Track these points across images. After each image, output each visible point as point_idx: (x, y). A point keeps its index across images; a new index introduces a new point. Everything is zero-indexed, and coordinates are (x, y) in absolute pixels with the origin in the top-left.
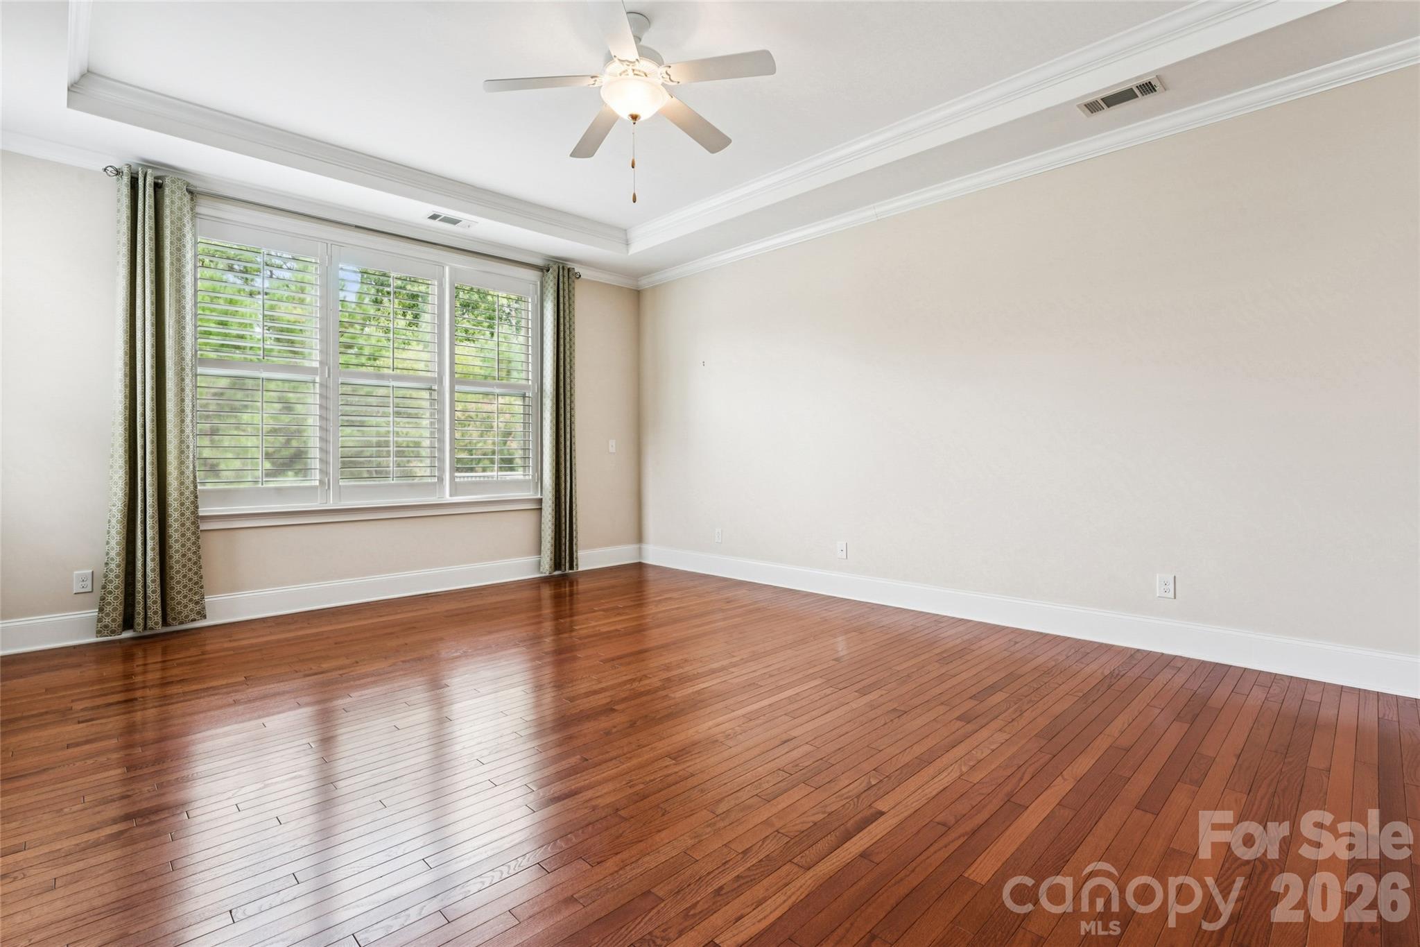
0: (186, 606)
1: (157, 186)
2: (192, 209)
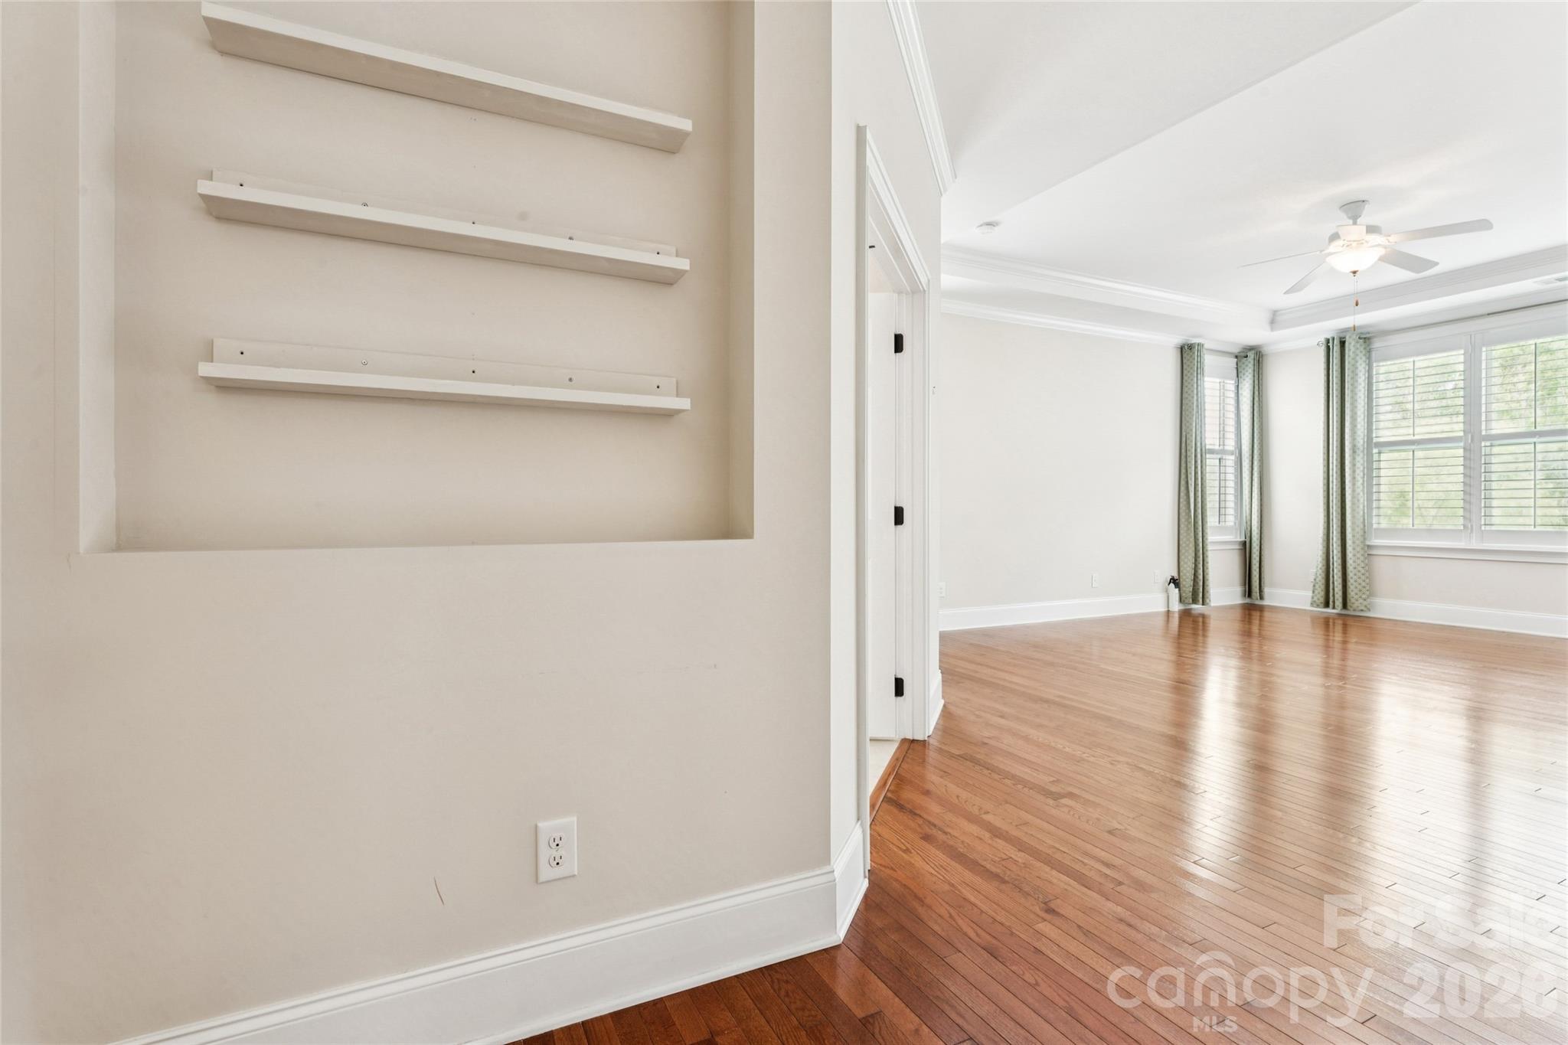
0: (1357, 601)
1: (1343, 343)
2: (1365, 349)
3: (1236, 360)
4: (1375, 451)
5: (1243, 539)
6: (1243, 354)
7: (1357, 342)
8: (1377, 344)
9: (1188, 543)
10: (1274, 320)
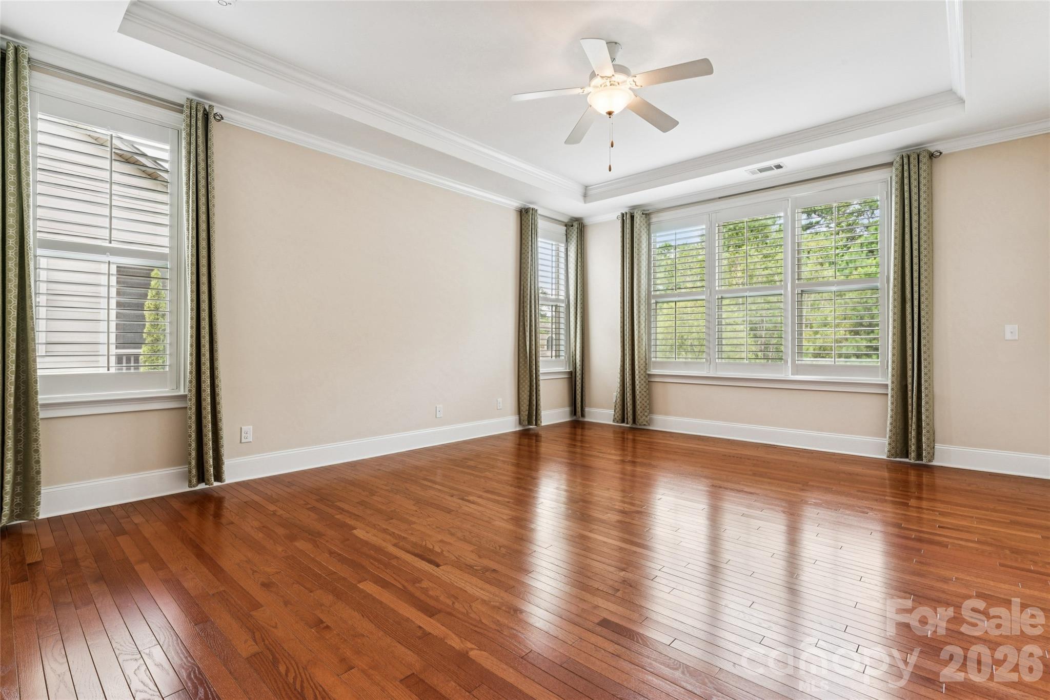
0: (642, 417)
1: (632, 217)
2: (646, 222)
3: (565, 228)
4: (653, 301)
5: (571, 370)
6: (570, 224)
7: (641, 217)
8: (654, 219)
9: (525, 374)
10: (586, 194)
